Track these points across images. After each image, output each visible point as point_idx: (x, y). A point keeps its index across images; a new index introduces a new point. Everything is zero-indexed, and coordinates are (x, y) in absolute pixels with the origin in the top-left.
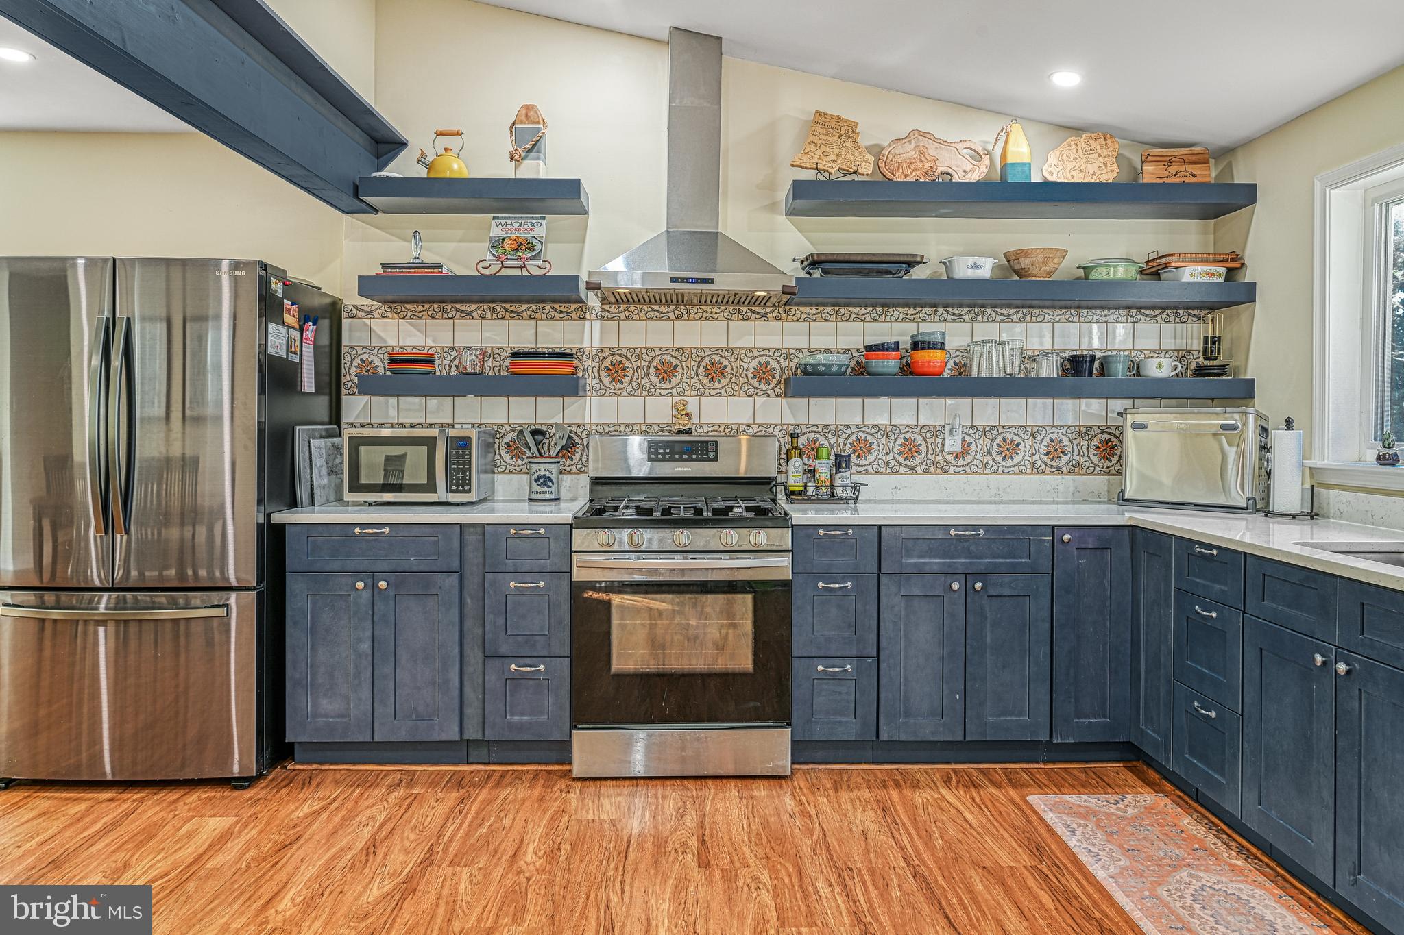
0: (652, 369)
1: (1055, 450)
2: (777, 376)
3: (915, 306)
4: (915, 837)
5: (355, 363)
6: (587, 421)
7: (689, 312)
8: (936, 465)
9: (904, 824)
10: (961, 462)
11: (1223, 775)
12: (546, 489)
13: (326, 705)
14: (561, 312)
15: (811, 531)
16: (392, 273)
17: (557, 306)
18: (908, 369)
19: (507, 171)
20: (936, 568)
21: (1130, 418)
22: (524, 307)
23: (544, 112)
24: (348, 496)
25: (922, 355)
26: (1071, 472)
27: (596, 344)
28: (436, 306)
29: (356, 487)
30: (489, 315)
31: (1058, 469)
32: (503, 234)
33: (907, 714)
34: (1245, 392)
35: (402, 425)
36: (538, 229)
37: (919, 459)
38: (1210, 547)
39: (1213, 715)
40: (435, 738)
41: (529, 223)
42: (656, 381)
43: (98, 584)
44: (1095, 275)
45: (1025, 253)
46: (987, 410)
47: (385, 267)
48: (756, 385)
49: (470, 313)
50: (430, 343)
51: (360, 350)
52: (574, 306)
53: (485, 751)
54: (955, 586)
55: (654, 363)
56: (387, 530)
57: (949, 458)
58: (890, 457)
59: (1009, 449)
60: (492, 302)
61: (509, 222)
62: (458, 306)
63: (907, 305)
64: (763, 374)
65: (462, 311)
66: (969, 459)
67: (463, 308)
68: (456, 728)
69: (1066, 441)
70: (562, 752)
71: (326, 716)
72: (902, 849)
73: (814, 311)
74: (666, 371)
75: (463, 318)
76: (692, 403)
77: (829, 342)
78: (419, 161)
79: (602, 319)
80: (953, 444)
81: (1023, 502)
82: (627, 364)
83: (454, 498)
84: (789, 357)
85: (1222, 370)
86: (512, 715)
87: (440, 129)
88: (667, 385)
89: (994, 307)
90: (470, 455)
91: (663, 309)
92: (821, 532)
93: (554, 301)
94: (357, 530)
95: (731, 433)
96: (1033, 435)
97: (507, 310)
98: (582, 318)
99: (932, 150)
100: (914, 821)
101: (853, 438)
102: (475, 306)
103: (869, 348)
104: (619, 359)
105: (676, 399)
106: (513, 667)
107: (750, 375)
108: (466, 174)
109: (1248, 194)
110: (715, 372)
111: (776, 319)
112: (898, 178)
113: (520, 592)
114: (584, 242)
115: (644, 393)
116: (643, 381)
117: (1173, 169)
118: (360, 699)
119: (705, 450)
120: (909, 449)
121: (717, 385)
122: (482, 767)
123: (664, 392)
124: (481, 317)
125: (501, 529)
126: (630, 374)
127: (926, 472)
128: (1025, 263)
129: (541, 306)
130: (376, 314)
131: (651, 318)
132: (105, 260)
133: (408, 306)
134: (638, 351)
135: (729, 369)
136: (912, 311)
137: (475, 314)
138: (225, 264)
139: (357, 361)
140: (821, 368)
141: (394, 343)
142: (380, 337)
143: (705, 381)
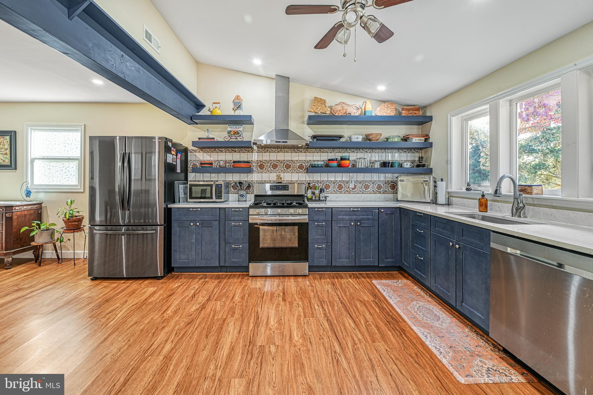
0: (271, 166)
1: (379, 187)
2: (305, 167)
3: (341, 149)
4: (342, 292)
5: (191, 164)
6: (254, 180)
7: (281, 151)
8: (347, 191)
9: (339, 289)
10: (354, 190)
11: (425, 275)
12: (243, 198)
13: (182, 256)
14: (247, 151)
15: (313, 209)
16: (201, 140)
17: (246, 149)
18: (339, 166)
19: (232, 113)
20: (347, 219)
21: (399, 179)
22: (237, 149)
23: (242, 98)
24: (189, 200)
25: (343, 162)
26: (383, 193)
27: (256, 159)
28: (213, 149)
29: (191, 198)
30: (227, 151)
31: (380, 192)
32: (231, 130)
33: (340, 259)
34: (430, 172)
35: (204, 181)
36: (240, 128)
37: (343, 190)
38: (421, 213)
39: (422, 259)
40: (212, 265)
41: (238, 127)
42: (272, 169)
44: (390, 140)
45: (371, 134)
46: (360, 177)
47: (199, 139)
48: (299, 170)
49: (222, 151)
50: (212, 159)
51: (193, 161)
52: (250, 149)
53: (226, 269)
54: (352, 224)
55: (272, 164)
56: (199, 209)
57: (351, 189)
58: (335, 189)
59: (367, 187)
60: (228, 148)
61: (233, 127)
62: (219, 149)
63: (339, 149)
64: (301, 167)
65: (220, 151)
66: (356, 189)
67: (221, 150)
68: (218, 263)
69: (382, 185)
70: (247, 269)
71: (183, 260)
72: (338, 295)
73: (314, 150)
74: (275, 166)
75: (220, 152)
76: (282, 175)
77: (318, 159)
78: (208, 110)
79: (258, 152)
80: (352, 186)
81: (371, 201)
82: (264, 164)
83: (217, 200)
84: (308, 162)
85: (424, 166)
86: (233, 259)
87: (214, 102)
88: (275, 170)
89: (362, 149)
90: (222, 189)
91: (274, 150)
92: (316, 209)
93: (245, 148)
94: (191, 209)
95: (292, 183)
96: (373, 183)
97: (232, 150)
98: (252, 152)
99: (346, 107)
100: (341, 288)
101: (325, 184)
102: (223, 149)
103: (329, 160)
104: (262, 163)
105: (278, 174)
106: (233, 246)
107: (297, 167)
108: (221, 114)
109: (430, 119)
110: (288, 167)
111: (304, 152)
112: (337, 114)
113: (235, 226)
114: (253, 132)
115: (269, 172)
116: (269, 169)
117: (410, 112)
118: (192, 255)
119: (285, 187)
120: (340, 187)
121: (288, 170)
122: (225, 273)
123: (274, 172)
124: (225, 152)
125: (230, 209)
126: (265, 167)
127: (345, 193)
128: (371, 137)
129: (241, 149)
130: (197, 151)
131: (271, 152)
132: (123, 137)
133: (206, 149)
134: (267, 161)
135: (292, 166)
136: (341, 150)
137: (224, 151)
138: (157, 138)
139: (192, 164)
140: (316, 165)
141: (202, 159)
142: (198, 157)
143: (285, 169)
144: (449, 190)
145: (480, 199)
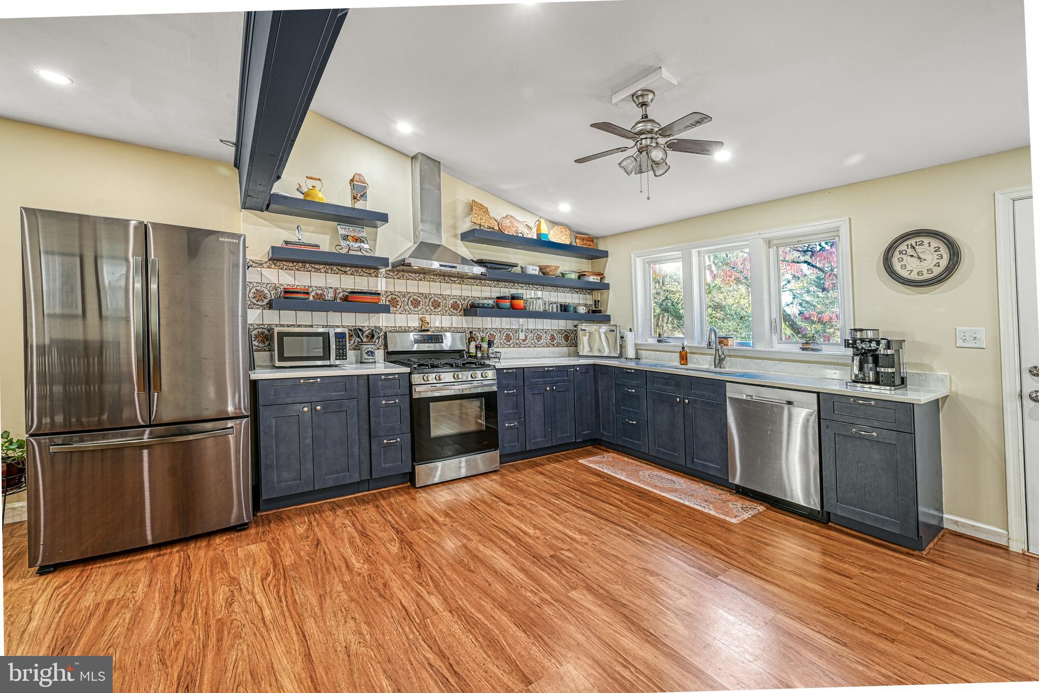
0: (410, 302)
1: (553, 338)
2: (460, 307)
3: (508, 282)
5: (252, 291)
6: (381, 325)
7: (424, 278)
8: (517, 344)
10: (525, 343)
12: (371, 357)
13: (285, 475)
14: (367, 273)
15: (501, 371)
16: (290, 246)
17: (364, 270)
18: (513, 307)
19: (348, 203)
20: (541, 383)
21: (580, 327)
22: (348, 269)
23: (366, 179)
24: (277, 364)
25: (516, 302)
26: (557, 346)
27: (384, 289)
28: (300, 264)
29: (282, 358)
30: (330, 271)
31: (554, 345)
32: (346, 233)
33: (535, 439)
34: (607, 319)
35: (299, 326)
36: (365, 232)
37: (511, 342)
38: (631, 369)
39: (635, 422)
40: (348, 482)
41: (357, 229)
42: (412, 307)
43: (142, 423)
44: (566, 276)
45: (547, 267)
46: (531, 324)
47: (287, 243)
48: (452, 311)
49: (319, 269)
50: (297, 283)
51: (255, 284)
52: (373, 271)
53: (366, 485)
54: (548, 388)
55: (410, 299)
56: (319, 380)
57: (521, 341)
58: (502, 341)
59: (539, 338)
60: (331, 265)
61: (347, 228)
62: (313, 265)
63: (505, 282)
64: (455, 306)
65: (315, 268)
66: (527, 341)
67: (316, 267)
68: (358, 475)
69: (555, 335)
70: (411, 478)
71: (286, 481)
73: (473, 281)
74: (416, 303)
75: (315, 272)
76: (428, 318)
77: (488, 294)
78: (298, 189)
79: (386, 278)
80: (522, 336)
81: (545, 357)
82: (399, 299)
83: (338, 362)
84: (464, 300)
85: (600, 311)
86: (385, 464)
87: (309, 175)
88: (416, 309)
89: (533, 285)
90: (346, 341)
91: (413, 275)
92: (505, 371)
93: (362, 268)
94: (302, 381)
95: (444, 330)
96: (546, 333)
97: (339, 270)
98: (377, 276)
99: (516, 223)
101: (489, 333)
102: (322, 266)
103: (498, 298)
104: (395, 297)
105: (421, 316)
106: (385, 441)
107: (450, 307)
108: (325, 201)
109: (605, 254)
110: (436, 305)
111: (459, 283)
112: (506, 232)
113: (387, 405)
114: (376, 241)
115: (407, 313)
116: (406, 307)
117: (585, 242)
118: (306, 469)
119: (438, 339)
120: (508, 338)
121: (437, 310)
122: (367, 493)
123: (415, 313)
124: (326, 272)
125: (376, 377)
126: (400, 303)
127: (514, 347)
128: (548, 270)
129: (356, 269)
130: (265, 265)
131: (408, 279)
133: (284, 263)
134: (403, 293)
135: (441, 303)
136: (507, 284)
137: (322, 270)
139: (253, 290)
140: (486, 305)
141: (276, 282)
142: (266, 277)
143: (432, 308)
144: (637, 342)
145: (680, 352)
